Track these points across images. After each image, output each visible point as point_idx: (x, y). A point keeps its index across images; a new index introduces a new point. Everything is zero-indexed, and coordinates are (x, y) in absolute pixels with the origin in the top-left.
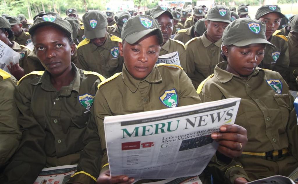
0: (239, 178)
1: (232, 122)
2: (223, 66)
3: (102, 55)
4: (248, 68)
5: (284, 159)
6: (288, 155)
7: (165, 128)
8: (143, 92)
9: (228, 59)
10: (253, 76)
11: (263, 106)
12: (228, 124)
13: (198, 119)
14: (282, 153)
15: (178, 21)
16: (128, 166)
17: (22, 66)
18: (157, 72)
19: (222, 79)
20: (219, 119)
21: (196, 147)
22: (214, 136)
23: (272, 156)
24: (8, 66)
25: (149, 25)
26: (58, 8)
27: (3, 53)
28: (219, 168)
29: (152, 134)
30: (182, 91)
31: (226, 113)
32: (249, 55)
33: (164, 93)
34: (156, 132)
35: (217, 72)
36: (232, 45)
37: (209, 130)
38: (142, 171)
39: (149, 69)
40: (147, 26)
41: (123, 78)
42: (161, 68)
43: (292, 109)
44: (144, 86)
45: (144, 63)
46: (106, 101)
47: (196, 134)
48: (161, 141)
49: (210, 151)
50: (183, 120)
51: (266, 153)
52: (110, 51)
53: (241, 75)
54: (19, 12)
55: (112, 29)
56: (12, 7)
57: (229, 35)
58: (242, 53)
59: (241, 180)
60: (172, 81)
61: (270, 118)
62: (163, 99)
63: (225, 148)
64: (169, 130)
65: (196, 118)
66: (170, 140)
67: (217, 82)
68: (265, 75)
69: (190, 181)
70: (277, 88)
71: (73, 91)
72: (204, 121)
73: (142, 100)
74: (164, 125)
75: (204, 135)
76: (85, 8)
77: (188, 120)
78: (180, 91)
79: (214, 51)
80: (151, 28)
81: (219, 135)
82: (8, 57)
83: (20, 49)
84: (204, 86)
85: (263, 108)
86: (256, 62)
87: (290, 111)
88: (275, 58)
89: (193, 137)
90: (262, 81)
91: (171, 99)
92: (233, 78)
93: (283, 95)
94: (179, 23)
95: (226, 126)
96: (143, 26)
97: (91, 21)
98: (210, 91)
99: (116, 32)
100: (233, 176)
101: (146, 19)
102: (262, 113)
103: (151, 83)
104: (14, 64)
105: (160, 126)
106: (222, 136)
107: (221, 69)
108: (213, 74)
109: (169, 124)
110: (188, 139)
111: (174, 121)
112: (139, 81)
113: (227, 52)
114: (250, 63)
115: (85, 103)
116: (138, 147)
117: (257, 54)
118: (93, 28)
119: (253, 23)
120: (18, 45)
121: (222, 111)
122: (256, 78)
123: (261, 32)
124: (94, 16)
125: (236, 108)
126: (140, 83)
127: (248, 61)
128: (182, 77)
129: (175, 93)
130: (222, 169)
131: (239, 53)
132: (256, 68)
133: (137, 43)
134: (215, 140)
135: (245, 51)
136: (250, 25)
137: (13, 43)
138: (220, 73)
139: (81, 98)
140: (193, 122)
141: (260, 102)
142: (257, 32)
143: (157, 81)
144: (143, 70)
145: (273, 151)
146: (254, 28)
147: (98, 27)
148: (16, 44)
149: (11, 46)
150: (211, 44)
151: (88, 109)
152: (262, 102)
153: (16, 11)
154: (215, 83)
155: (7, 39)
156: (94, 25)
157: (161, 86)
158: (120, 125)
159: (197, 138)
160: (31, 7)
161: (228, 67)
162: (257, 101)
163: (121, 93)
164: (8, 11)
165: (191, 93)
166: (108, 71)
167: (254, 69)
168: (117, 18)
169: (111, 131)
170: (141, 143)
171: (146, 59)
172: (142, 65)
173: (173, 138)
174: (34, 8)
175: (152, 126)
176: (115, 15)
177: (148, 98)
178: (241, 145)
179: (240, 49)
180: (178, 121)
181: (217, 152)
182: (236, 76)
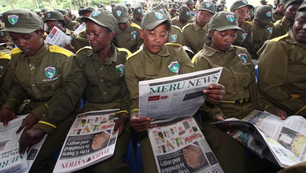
0: (219, 116)
1: (216, 82)
2: (209, 45)
3: (126, 37)
4: (225, 45)
5: (247, 104)
6: (249, 102)
7: (176, 87)
8: (157, 62)
9: (212, 39)
10: (229, 52)
11: (235, 71)
12: (214, 83)
13: (196, 81)
14: (245, 100)
15: (176, 11)
16: (151, 111)
17: (73, 45)
18: (166, 49)
19: (209, 53)
20: (209, 81)
21: (193, 98)
22: (205, 91)
23: (239, 103)
24: (64, 46)
25: (161, 17)
26: (91, 2)
27: (60, 37)
28: (206, 110)
29: (167, 91)
30: (183, 61)
31: (213, 77)
32: (226, 37)
33: (170, 63)
34: (170, 90)
35: (205, 49)
36: (215, 30)
37: (202, 88)
38: (159, 114)
39: (161, 47)
40: (160, 18)
41: (143, 53)
42: (168, 46)
43: (253, 73)
44: (157, 59)
45: (158, 43)
46: (133, 69)
47: (194, 90)
48: (173, 95)
49: (201, 100)
50: (187, 82)
51: (236, 101)
52: (131, 33)
53: (221, 51)
54: (64, 6)
55: (129, 18)
56: (59, 2)
57: (213, 23)
58: (221, 35)
59: (220, 118)
60: (176, 55)
61: (239, 79)
62: (170, 67)
63: (210, 98)
64: (178, 88)
65: (195, 80)
66: (178, 94)
67: (205, 56)
68: (237, 51)
69: (187, 119)
70: (244, 59)
71: (113, 62)
72: (200, 82)
73: (156, 68)
74: (175, 85)
75: (199, 91)
76: (109, 2)
77: (190, 82)
78: (181, 62)
79: (202, 33)
80: (162, 19)
81: (208, 91)
82: (63, 40)
83: (70, 33)
84: (197, 58)
85: (235, 73)
86: (230, 42)
87: (252, 74)
88: (244, 38)
89: (192, 92)
90: (235, 55)
91: (175, 67)
92: (216, 53)
93: (248, 64)
94: (176, 12)
95: (213, 85)
96: (157, 18)
97: (117, 12)
98: (201, 61)
99: (132, 20)
100: (214, 115)
101: (158, 13)
102: (234, 75)
103: (162, 57)
104: (67, 44)
105: (173, 86)
106: (210, 91)
107: (208, 47)
108: (202, 50)
109: (179, 84)
110: (189, 93)
111: (182, 83)
112: (154, 55)
113: (212, 35)
114: (227, 42)
115: (120, 70)
116: (158, 99)
117: (231, 36)
118: (119, 16)
119: (230, 15)
120: (69, 31)
121: (211, 76)
122: (231, 52)
123: (234, 21)
124: (119, 8)
125: (219, 74)
126: (155, 56)
127: (225, 41)
128: (182, 52)
129: (178, 63)
130: (208, 111)
131: (220, 35)
132: (231, 45)
133: (153, 30)
134: (205, 94)
135: (223, 34)
136: (227, 16)
137: (66, 30)
138: (207, 49)
139: (117, 67)
140: (193, 83)
141: (233, 69)
142: (232, 21)
143: (166, 55)
144: (157, 48)
145: (240, 100)
146: (230, 18)
147: (122, 15)
148: (67, 30)
149: (64, 32)
150: (200, 29)
151: (122, 73)
152: (234, 69)
153: (62, 5)
154: (204, 57)
155: (62, 27)
156: (119, 14)
157: (168, 59)
158: (149, 85)
159: (195, 93)
160: (72, 2)
161: (212, 45)
162: (231, 68)
163: (142, 63)
164: (57, 5)
165: (188, 63)
166: (130, 48)
167: (229, 46)
168: (134, 9)
169: (143, 90)
170: (160, 97)
171: (159, 40)
172: (156, 44)
173: (180, 93)
174: (74, 2)
175: (168, 86)
176: (132, 7)
177: (160, 66)
178: (221, 97)
179: (220, 32)
180: (184, 82)
181: (205, 101)
182: (218, 51)
